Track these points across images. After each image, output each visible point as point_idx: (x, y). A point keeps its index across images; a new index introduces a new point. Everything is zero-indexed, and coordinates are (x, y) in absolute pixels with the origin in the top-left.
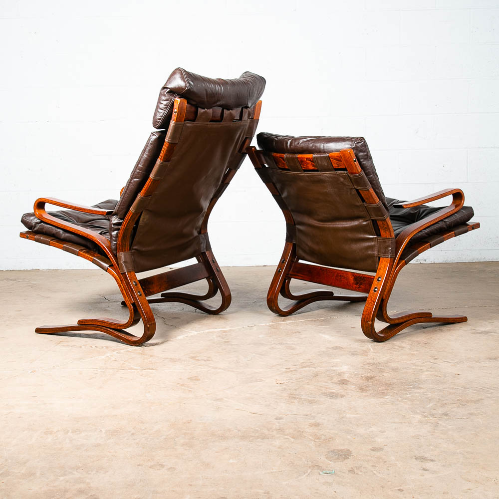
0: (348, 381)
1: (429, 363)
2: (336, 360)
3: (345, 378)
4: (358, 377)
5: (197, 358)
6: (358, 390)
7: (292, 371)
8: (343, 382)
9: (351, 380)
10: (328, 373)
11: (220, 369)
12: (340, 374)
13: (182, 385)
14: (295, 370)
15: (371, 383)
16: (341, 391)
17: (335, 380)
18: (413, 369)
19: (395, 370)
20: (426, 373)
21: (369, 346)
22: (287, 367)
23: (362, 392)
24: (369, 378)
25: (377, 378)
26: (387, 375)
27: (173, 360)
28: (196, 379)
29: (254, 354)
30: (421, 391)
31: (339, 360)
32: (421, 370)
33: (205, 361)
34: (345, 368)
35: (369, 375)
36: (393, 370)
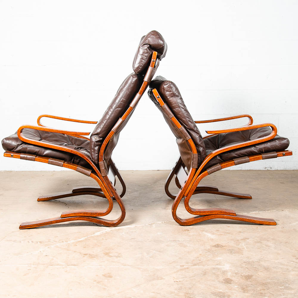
0: (231, 280)
1: (292, 262)
2: (219, 258)
3: (229, 277)
4: (238, 276)
5: (111, 255)
6: (240, 290)
7: (185, 268)
8: (228, 281)
9: (233, 279)
10: (214, 272)
11: (129, 265)
12: (224, 272)
13: (98, 282)
14: (188, 268)
15: (250, 283)
16: (227, 290)
17: (221, 278)
18: (281, 268)
19: (267, 269)
20: (293, 273)
21: (243, 244)
22: (181, 265)
23: (244, 292)
24: (248, 277)
25: (254, 277)
26: (262, 275)
27: (92, 256)
28: (109, 276)
29: (154, 251)
30: (293, 292)
31: (221, 258)
32: (288, 269)
33: (116, 257)
34: (227, 267)
35: (247, 274)
36: (266, 269)
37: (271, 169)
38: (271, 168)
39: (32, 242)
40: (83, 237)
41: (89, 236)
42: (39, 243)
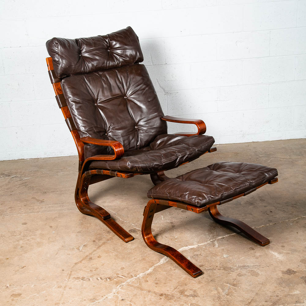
27: (168, 298)
39: (101, 278)
40: (150, 267)
41: (155, 265)
42: (108, 280)
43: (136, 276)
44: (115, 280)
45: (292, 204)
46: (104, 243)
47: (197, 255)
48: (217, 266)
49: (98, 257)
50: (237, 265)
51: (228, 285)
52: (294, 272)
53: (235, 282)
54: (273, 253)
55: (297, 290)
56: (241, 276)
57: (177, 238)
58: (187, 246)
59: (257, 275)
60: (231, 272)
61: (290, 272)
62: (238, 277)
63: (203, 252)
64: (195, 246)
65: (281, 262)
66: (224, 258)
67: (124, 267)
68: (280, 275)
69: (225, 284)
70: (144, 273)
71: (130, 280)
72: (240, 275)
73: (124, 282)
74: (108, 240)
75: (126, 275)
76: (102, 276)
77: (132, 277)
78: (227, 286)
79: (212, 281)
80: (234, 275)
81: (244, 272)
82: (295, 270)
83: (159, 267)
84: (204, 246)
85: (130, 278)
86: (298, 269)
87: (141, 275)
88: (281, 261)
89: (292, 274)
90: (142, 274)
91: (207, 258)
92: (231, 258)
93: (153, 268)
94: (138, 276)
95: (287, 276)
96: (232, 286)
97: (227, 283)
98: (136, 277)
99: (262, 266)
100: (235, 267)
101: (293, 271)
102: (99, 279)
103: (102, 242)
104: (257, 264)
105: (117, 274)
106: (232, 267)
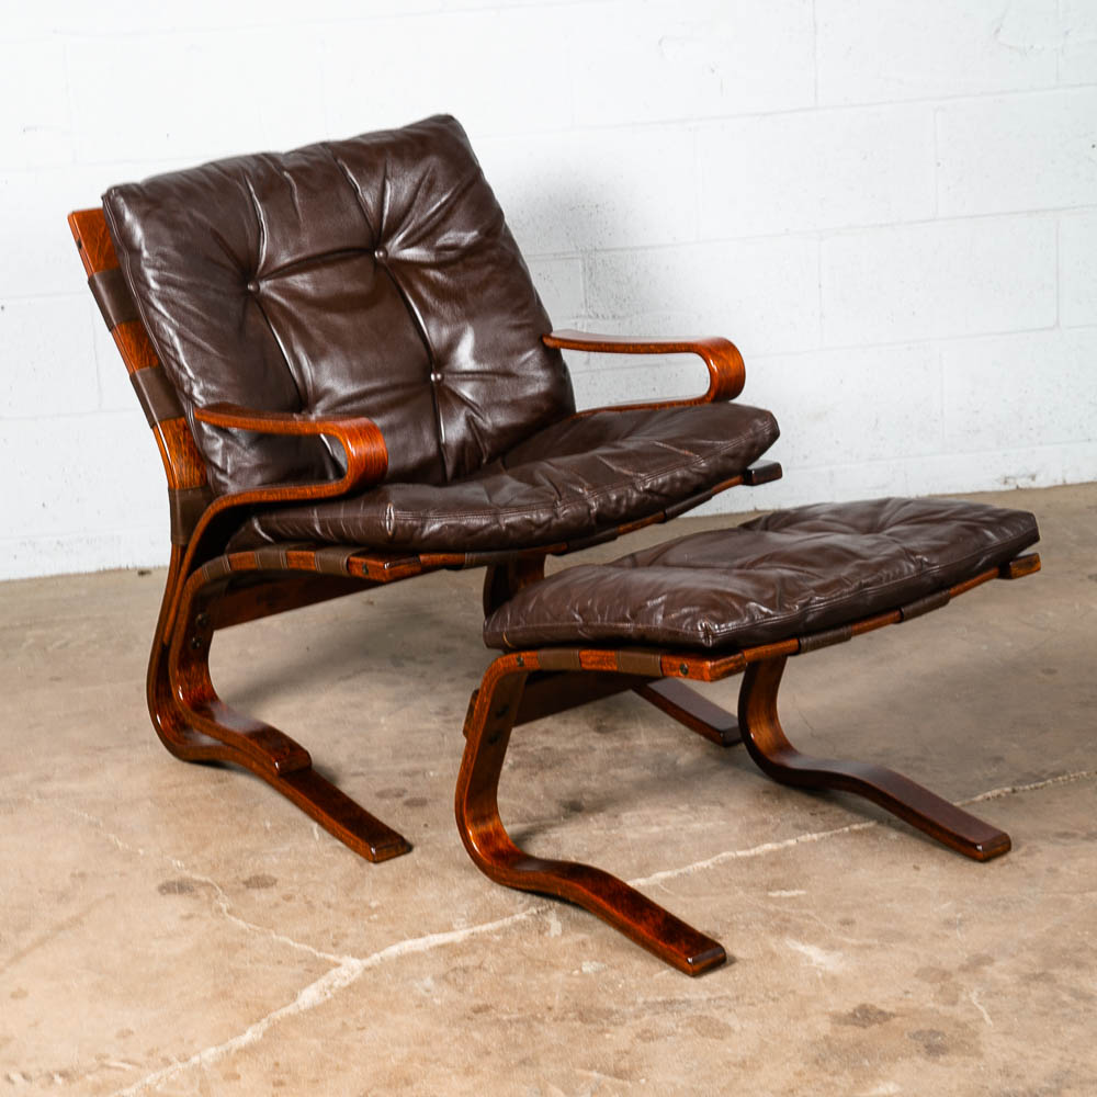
37: (1034, 485)
38: (1033, 478)
39: (25, 1076)
40: (251, 1022)
41: (277, 1015)
42: (59, 1080)
43: (186, 1060)
44: (90, 1078)
45: (907, 759)
46: (42, 942)
47: (465, 970)
48: (550, 1009)
49: (14, 996)
50: (640, 1000)
51: (595, 1074)
52: (884, 1016)
53: (624, 1064)
54: (802, 948)
55: (886, 1079)
56: (651, 1039)
57: (377, 908)
58: (421, 935)
59: (720, 1031)
60: (612, 1028)
61: (865, 1016)
62: (640, 1046)
63: (490, 957)
64: (459, 935)
65: (833, 981)
66: (583, 975)
67: (133, 1028)
68: (824, 1027)
69: (579, 1071)
70: (221, 1049)
71: (158, 1075)
72: (646, 1036)
73: (129, 1085)
74: (61, 928)
75: (140, 1058)
76: (32, 1069)
77: (167, 1062)
78: (588, 1078)
79: (523, 1062)
80: (619, 1038)
81: (666, 1022)
82: (888, 1009)
83: (294, 1020)
84: (497, 933)
85: (157, 1068)
86: (902, 1004)
87: (210, 1054)
88: (834, 978)
89: (872, 1022)
90: (212, 1050)
91: (511, 978)
92: (613, 974)
93: (264, 1024)
94: (195, 1060)
95: (850, 1033)
96: (609, 1079)
97: (591, 1069)
98: (186, 1065)
99: (747, 1000)
100: (631, 1009)
101: (881, 1012)
102: (16, 1077)
103: (30, 936)
104: (728, 992)
105: (100, 1057)
106: (614, 1008)
